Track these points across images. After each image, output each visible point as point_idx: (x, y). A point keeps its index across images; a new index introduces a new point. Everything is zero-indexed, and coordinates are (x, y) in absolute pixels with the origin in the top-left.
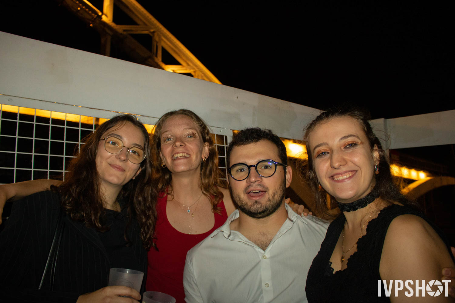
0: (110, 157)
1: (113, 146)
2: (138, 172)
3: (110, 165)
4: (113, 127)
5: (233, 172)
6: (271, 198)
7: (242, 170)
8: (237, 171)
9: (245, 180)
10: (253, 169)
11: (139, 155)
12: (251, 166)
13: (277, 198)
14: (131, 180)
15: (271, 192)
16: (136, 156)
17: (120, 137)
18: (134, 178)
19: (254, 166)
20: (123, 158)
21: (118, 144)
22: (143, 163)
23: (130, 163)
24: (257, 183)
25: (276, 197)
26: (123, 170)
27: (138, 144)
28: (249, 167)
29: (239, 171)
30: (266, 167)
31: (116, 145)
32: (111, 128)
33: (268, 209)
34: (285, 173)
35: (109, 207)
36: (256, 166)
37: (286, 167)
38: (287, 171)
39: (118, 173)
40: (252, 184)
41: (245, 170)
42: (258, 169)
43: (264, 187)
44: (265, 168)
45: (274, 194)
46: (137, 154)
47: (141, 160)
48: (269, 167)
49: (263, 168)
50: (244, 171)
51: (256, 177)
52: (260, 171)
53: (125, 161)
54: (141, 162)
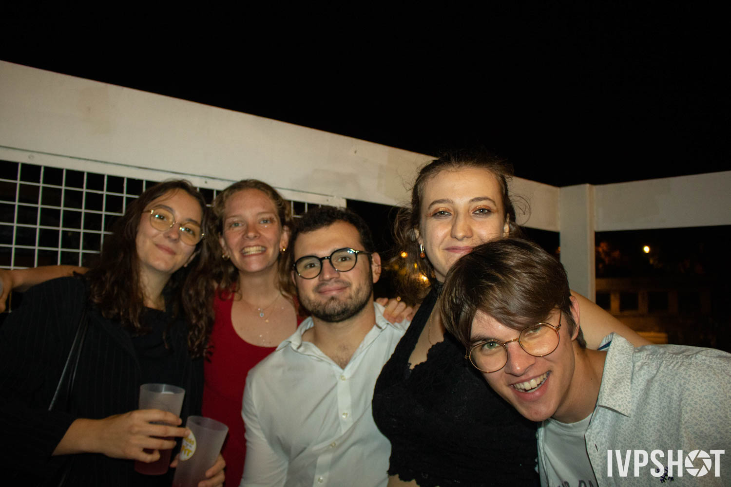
0: (155, 236)
1: (159, 221)
2: (192, 258)
3: (157, 245)
4: (161, 197)
5: (300, 268)
6: (353, 294)
7: (312, 265)
8: (306, 267)
9: (317, 278)
10: (326, 263)
11: (194, 234)
12: (324, 258)
13: (363, 295)
14: (182, 268)
15: (354, 287)
16: (190, 235)
17: (170, 210)
18: (186, 266)
19: (328, 257)
20: (174, 236)
21: (168, 218)
22: (199, 246)
23: (182, 244)
24: (333, 280)
25: (360, 294)
26: (173, 253)
27: (194, 219)
28: (321, 260)
29: (308, 266)
30: (344, 259)
31: (165, 220)
32: (158, 197)
33: (348, 310)
34: (370, 263)
35: (151, 304)
36: (330, 258)
37: (372, 255)
38: (373, 260)
39: (166, 256)
40: (326, 282)
41: (316, 265)
42: (334, 262)
43: (343, 282)
44: (342, 260)
45: (358, 291)
46: (191, 232)
47: (196, 240)
48: (348, 259)
49: (340, 260)
50: (314, 266)
51: (331, 273)
52: (335, 264)
53: (176, 241)
54: (197, 243)
